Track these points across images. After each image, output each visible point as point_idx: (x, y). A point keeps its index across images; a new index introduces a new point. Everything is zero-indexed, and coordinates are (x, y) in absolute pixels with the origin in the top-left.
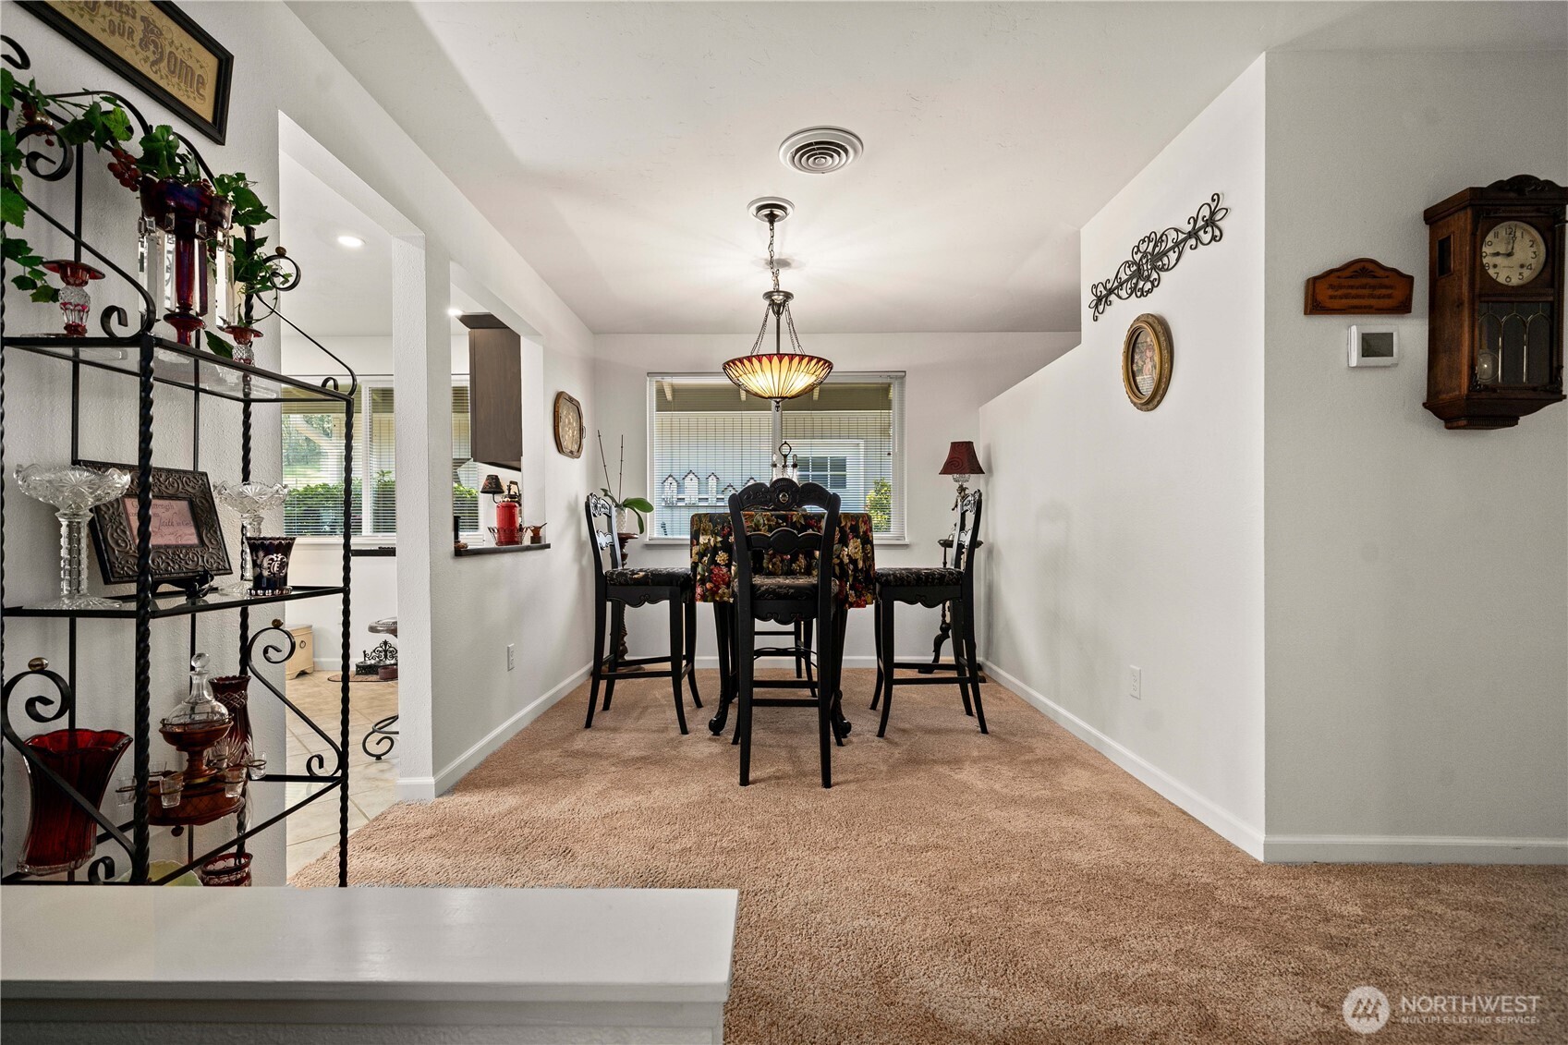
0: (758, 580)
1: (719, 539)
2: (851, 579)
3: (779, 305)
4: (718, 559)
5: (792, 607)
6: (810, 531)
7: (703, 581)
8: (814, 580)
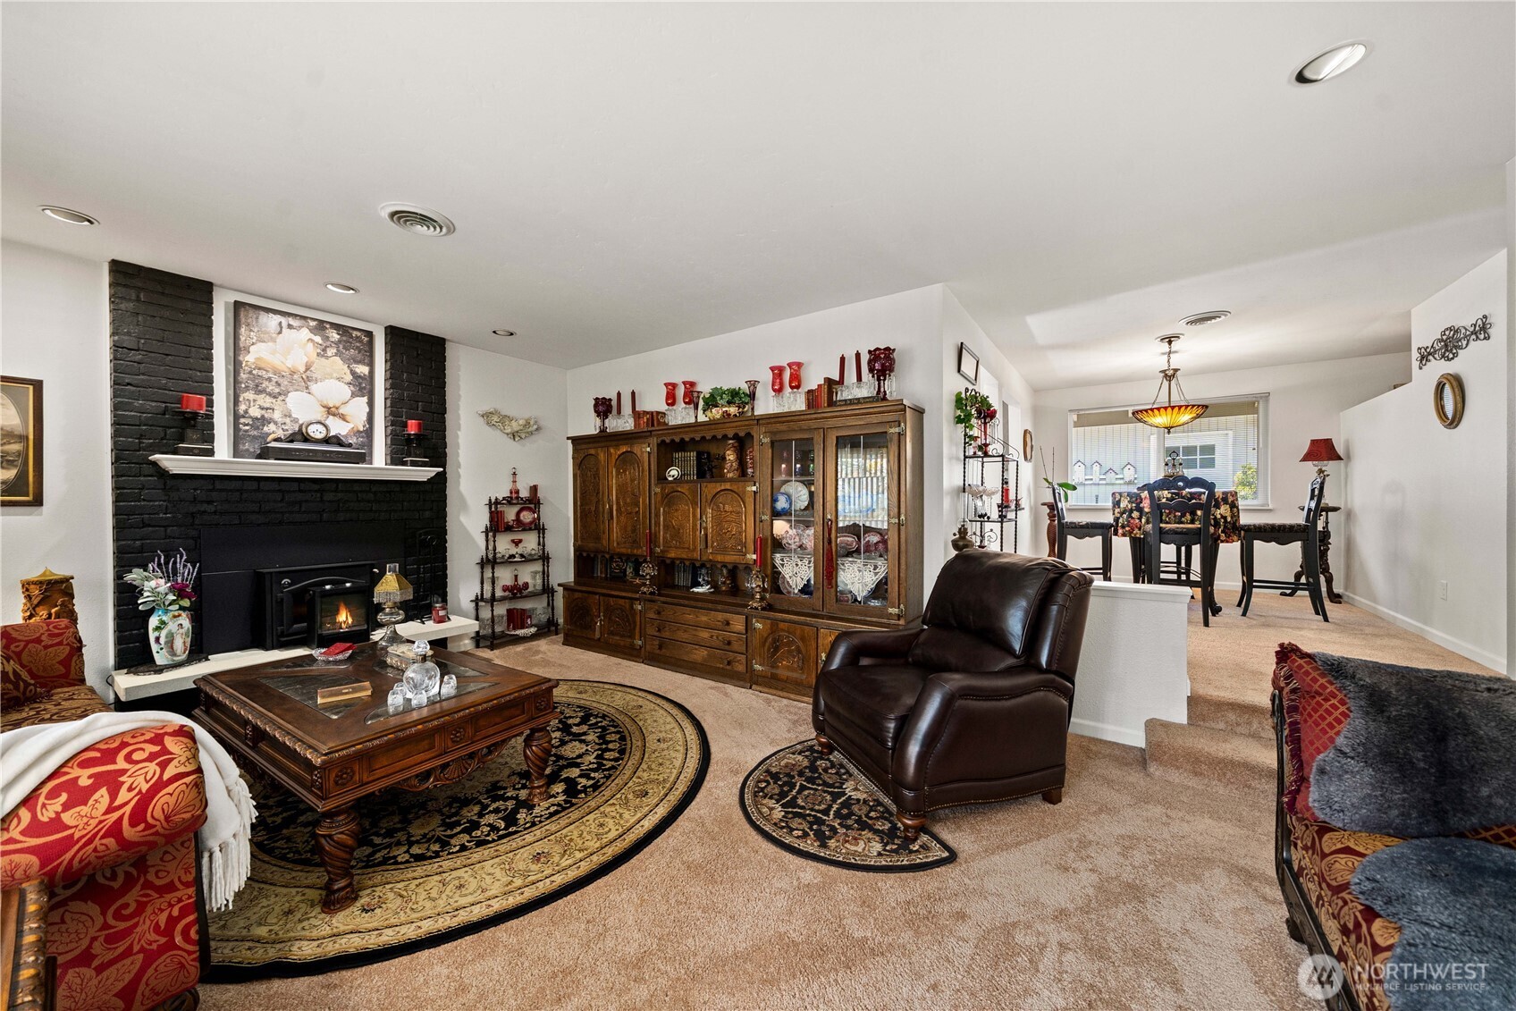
0: (1162, 525)
1: (1134, 505)
2: (1222, 527)
3: (1170, 377)
4: (1133, 515)
5: (1184, 540)
6: (1194, 501)
7: (1123, 527)
8: (1197, 525)
